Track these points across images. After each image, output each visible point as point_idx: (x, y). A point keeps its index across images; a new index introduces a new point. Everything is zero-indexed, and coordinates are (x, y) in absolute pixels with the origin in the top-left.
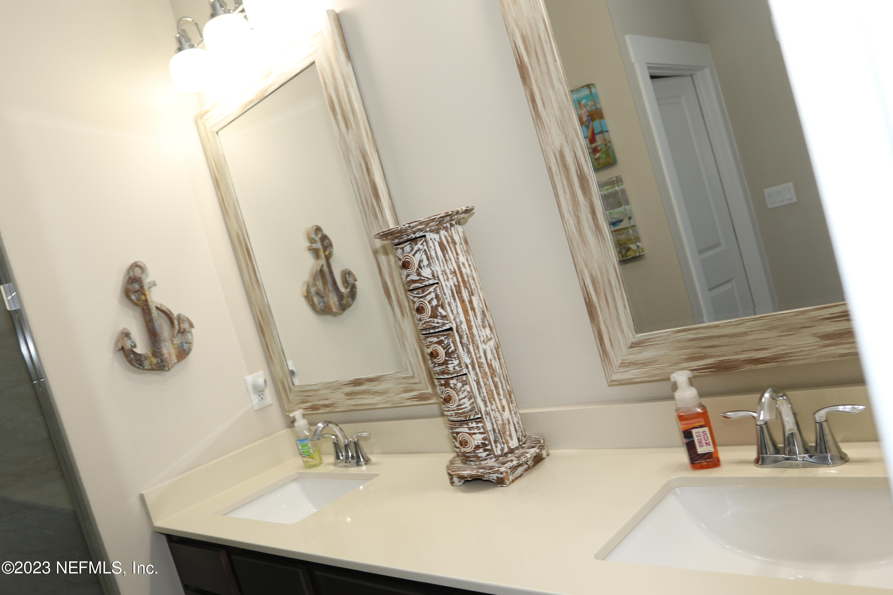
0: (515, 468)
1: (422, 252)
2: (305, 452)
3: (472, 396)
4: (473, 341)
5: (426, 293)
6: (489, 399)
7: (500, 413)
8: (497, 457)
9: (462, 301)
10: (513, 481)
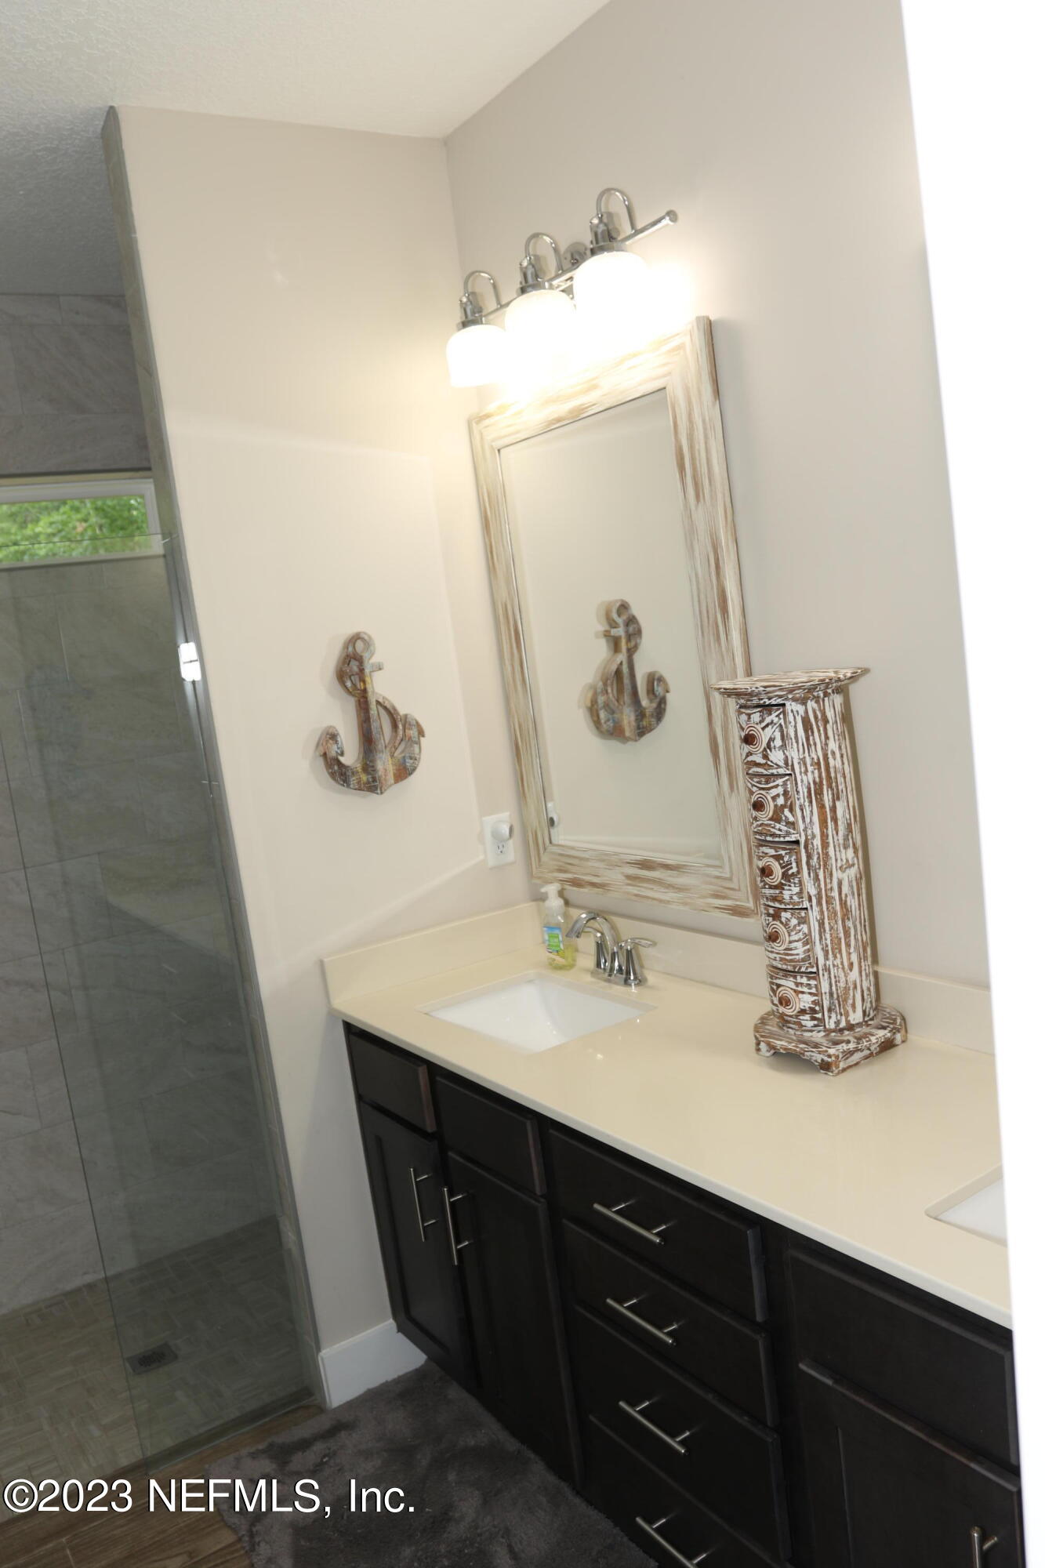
0: (851, 1053)
1: (775, 727)
2: (552, 946)
3: (809, 941)
4: (825, 866)
5: (772, 785)
6: (832, 949)
7: (844, 971)
8: (828, 1032)
9: (821, 807)
10: (844, 1070)
